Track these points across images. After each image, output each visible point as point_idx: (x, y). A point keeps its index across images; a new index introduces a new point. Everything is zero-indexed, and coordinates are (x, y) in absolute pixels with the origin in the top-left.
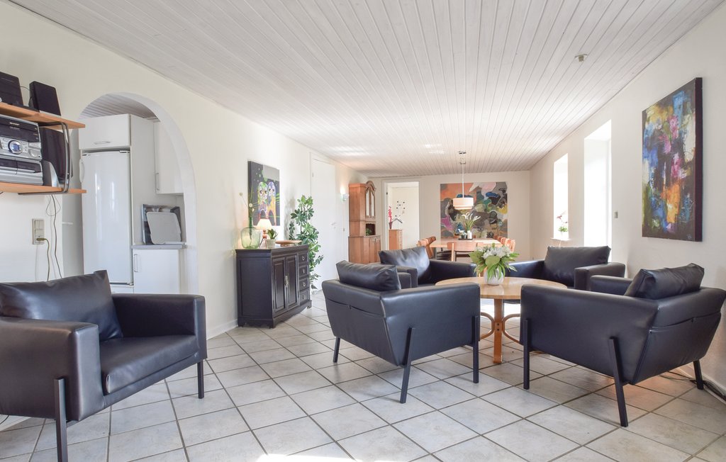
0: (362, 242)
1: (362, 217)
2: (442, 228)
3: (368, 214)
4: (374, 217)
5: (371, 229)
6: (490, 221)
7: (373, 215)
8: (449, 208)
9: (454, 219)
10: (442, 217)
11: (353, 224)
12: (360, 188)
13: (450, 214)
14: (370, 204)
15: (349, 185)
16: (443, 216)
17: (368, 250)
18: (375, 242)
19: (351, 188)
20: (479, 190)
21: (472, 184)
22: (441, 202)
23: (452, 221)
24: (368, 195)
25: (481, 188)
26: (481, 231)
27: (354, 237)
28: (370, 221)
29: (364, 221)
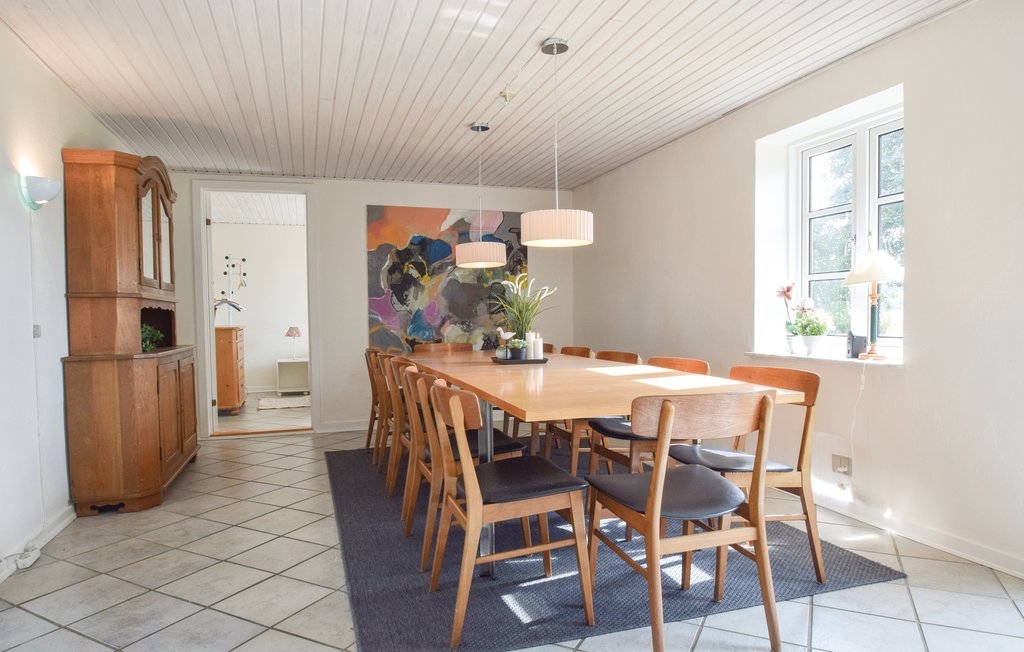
0: (126, 379)
1: (124, 280)
2: (372, 322)
3: (148, 273)
4: (171, 288)
5: (160, 325)
6: (491, 306)
7: (166, 279)
8: (391, 271)
9: (403, 301)
10: (370, 294)
11: (85, 308)
12: (112, 171)
13: (392, 287)
14: (157, 238)
15: (65, 153)
16: (374, 290)
17: (153, 408)
18: (178, 373)
19: (73, 166)
20: (462, 229)
21: (447, 211)
22: (369, 253)
23: (398, 306)
24: (147, 202)
25: (468, 225)
26: (468, 330)
27: (91, 360)
28: (157, 297)
29: (130, 296)
